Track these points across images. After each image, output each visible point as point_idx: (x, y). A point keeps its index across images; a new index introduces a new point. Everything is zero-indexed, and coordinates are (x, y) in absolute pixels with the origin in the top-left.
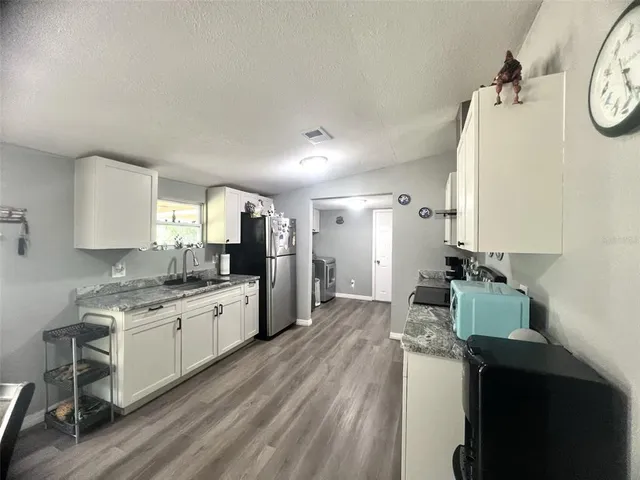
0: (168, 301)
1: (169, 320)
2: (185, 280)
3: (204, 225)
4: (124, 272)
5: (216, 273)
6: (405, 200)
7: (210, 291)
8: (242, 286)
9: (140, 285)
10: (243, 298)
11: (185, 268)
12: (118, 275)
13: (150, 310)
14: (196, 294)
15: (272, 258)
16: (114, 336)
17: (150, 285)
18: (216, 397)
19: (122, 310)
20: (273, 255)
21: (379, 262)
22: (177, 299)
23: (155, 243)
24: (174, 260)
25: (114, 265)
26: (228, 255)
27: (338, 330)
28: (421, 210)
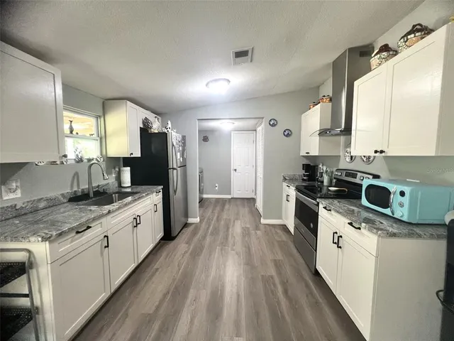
0: (94, 219)
1: (97, 239)
2: (92, 195)
3: (102, 139)
4: (19, 191)
5: (117, 185)
6: (273, 123)
7: (130, 203)
8: (151, 196)
9: (42, 205)
10: (152, 207)
11: (90, 183)
12: (12, 196)
13: (78, 232)
14: (119, 208)
15: (174, 169)
16: (33, 272)
17: (53, 204)
18: (157, 303)
19: (44, 239)
20: (175, 167)
21: (235, 170)
22: (102, 216)
23: (65, 156)
24: (76, 175)
25: (4, 184)
26: (129, 168)
27: (222, 223)
28: (285, 131)
